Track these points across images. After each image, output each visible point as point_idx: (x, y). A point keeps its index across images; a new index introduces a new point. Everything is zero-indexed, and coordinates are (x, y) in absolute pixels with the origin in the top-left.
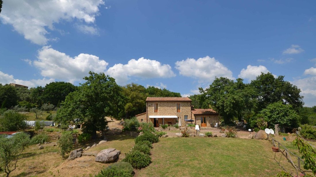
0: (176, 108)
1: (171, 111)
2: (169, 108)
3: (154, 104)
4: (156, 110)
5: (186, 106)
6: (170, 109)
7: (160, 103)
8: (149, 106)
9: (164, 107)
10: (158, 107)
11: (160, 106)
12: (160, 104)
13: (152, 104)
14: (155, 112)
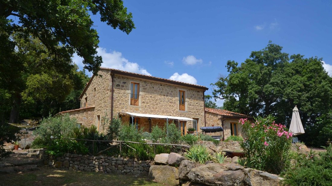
0: (177, 99)
1: (168, 107)
2: (163, 97)
3: (129, 83)
4: (135, 99)
5: (195, 98)
6: (167, 100)
7: (145, 82)
8: (118, 85)
9: (153, 93)
10: (141, 93)
11: (145, 90)
12: (144, 84)
13: (125, 83)
14: (131, 104)
